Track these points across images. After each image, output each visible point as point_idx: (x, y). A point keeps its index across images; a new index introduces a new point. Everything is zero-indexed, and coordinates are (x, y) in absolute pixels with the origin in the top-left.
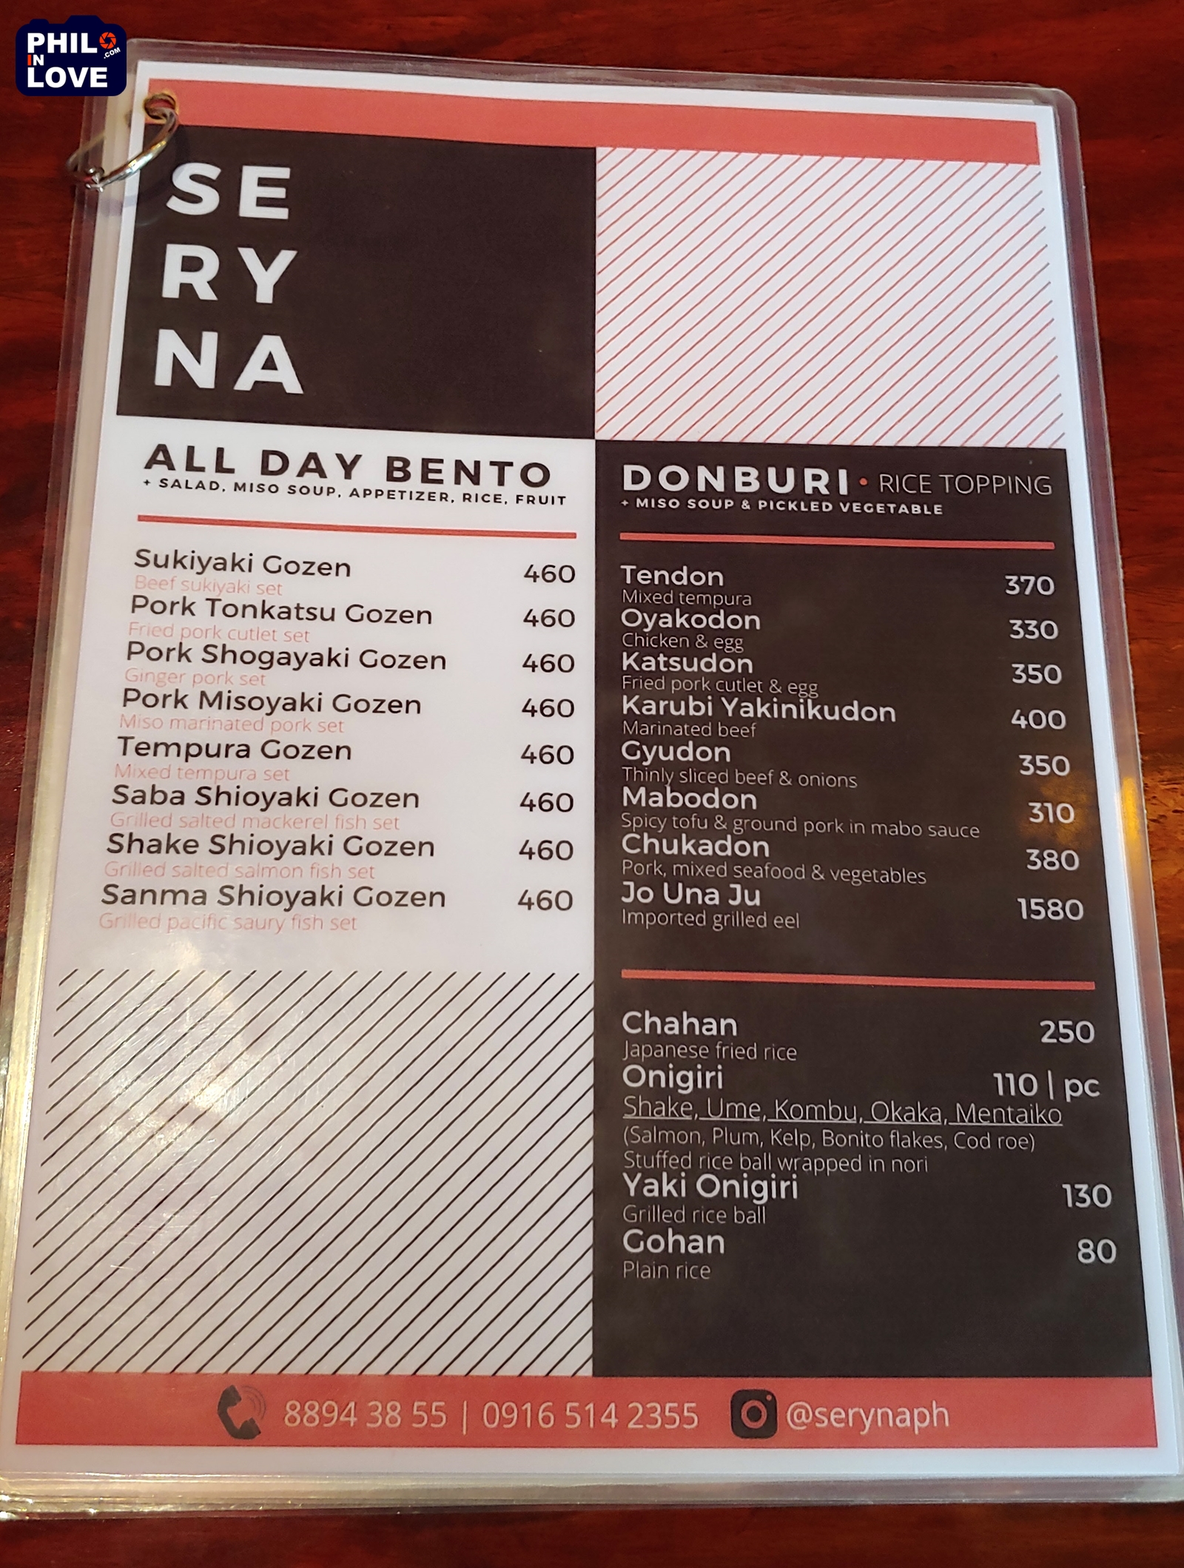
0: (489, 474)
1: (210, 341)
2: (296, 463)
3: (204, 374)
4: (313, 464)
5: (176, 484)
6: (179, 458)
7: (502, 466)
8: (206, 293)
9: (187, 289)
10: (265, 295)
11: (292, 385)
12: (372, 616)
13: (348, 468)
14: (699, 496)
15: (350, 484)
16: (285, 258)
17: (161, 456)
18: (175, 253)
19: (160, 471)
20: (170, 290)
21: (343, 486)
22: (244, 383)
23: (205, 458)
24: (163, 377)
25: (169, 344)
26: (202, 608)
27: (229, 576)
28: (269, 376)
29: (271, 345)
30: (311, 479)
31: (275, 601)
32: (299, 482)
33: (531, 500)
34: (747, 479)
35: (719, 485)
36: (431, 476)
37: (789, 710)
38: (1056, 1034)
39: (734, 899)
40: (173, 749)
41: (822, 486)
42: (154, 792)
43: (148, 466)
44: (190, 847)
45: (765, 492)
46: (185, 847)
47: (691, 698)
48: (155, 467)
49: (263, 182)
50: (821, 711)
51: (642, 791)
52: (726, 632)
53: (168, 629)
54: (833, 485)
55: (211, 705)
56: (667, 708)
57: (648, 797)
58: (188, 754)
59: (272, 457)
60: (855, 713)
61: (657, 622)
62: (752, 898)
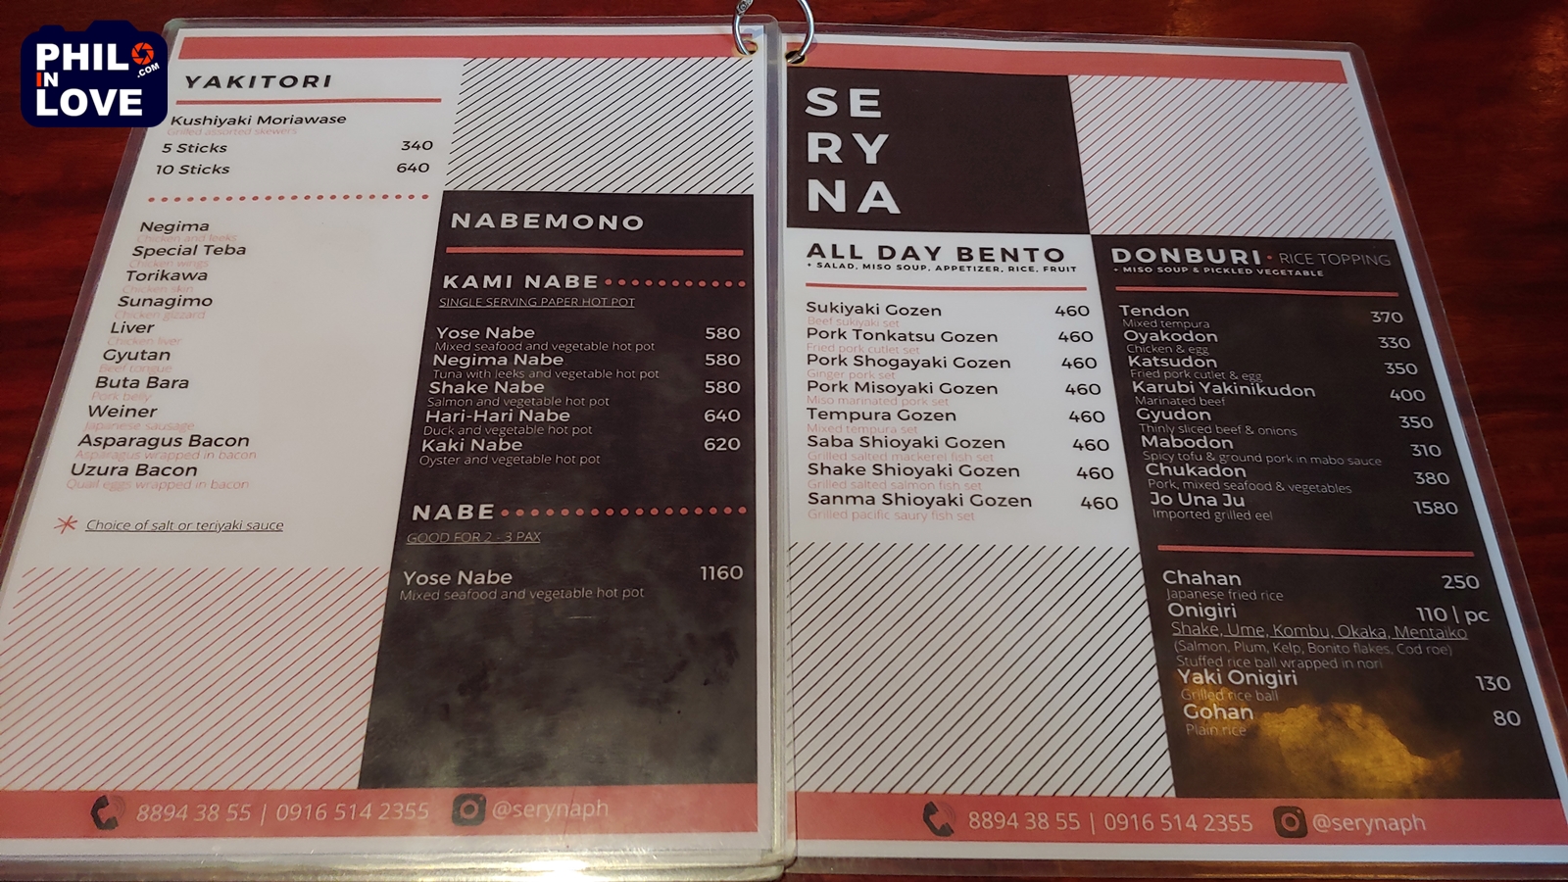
0: (1024, 257)
1: (840, 185)
2: (900, 253)
3: (838, 203)
4: (910, 253)
5: (827, 265)
6: (828, 251)
7: (1032, 251)
8: (835, 159)
9: (822, 157)
10: (871, 159)
11: (894, 209)
12: (959, 338)
13: (933, 255)
14: (1164, 265)
15: (935, 264)
16: (881, 139)
17: (816, 250)
18: (813, 138)
19: (817, 258)
20: (813, 157)
21: (931, 265)
22: (864, 208)
23: (844, 250)
24: (814, 206)
25: (815, 188)
26: (850, 334)
27: (865, 316)
28: (878, 204)
29: (878, 186)
30: (910, 261)
31: (896, 331)
32: (903, 263)
33: (1053, 269)
34: (1194, 256)
35: (1176, 258)
36: (986, 257)
37: (1245, 390)
38: (1453, 583)
39: (1227, 502)
40: (842, 415)
41: (1243, 259)
42: (833, 440)
43: (809, 256)
44: (860, 471)
45: (1207, 262)
46: (857, 471)
47: (1179, 382)
48: (813, 256)
49: (863, 97)
50: (1266, 390)
51: (1155, 438)
52: (1195, 344)
53: (831, 348)
54: (1250, 258)
55: (862, 390)
56: (1163, 388)
57: (1159, 442)
58: (852, 418)
59: (885, 250)
60: (1289, 391)
61: (1148, 338)
62: (1239, 502)
